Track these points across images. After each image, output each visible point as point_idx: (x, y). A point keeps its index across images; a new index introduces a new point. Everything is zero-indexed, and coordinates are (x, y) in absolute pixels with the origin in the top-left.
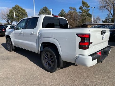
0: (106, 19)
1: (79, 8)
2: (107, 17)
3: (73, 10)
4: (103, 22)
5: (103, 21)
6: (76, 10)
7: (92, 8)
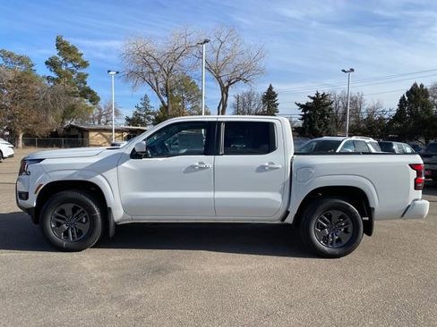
0: (138, 112)
1: (47, 63)
2: (140, 106)
3: (19, 64)
4: (130, 121)
5: (128, 119)
6: (33, 68)
7: (109, 72)
